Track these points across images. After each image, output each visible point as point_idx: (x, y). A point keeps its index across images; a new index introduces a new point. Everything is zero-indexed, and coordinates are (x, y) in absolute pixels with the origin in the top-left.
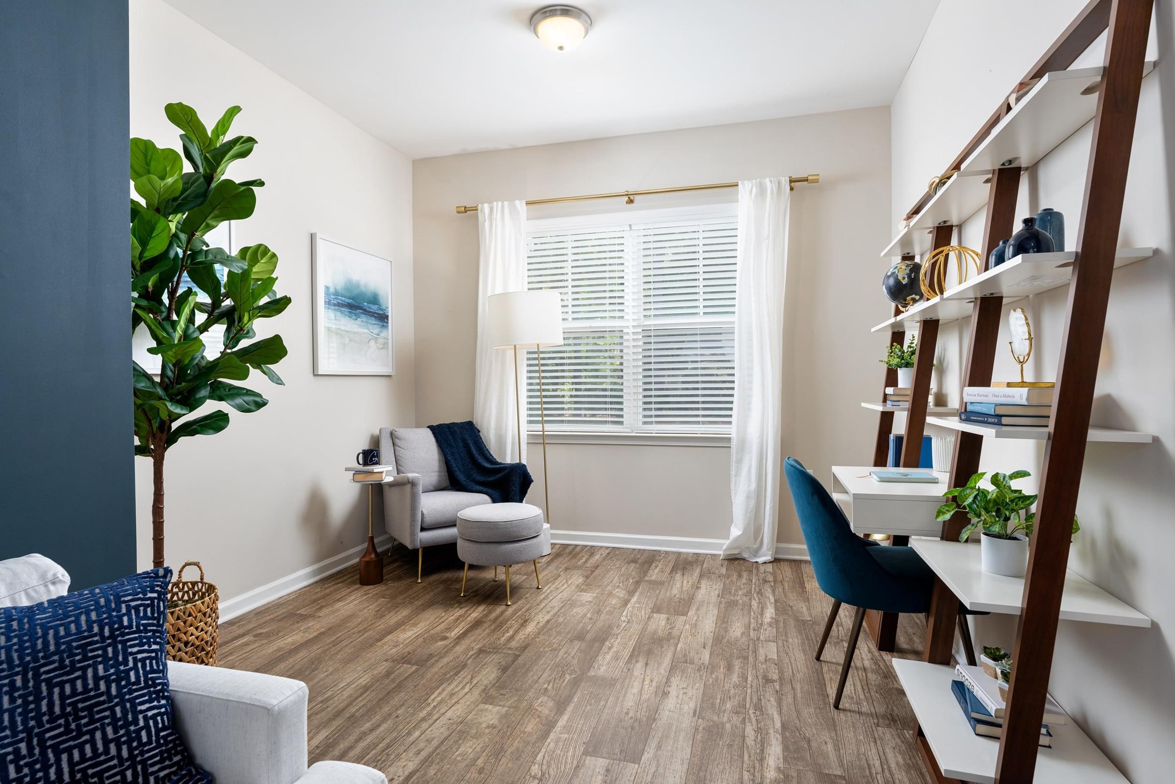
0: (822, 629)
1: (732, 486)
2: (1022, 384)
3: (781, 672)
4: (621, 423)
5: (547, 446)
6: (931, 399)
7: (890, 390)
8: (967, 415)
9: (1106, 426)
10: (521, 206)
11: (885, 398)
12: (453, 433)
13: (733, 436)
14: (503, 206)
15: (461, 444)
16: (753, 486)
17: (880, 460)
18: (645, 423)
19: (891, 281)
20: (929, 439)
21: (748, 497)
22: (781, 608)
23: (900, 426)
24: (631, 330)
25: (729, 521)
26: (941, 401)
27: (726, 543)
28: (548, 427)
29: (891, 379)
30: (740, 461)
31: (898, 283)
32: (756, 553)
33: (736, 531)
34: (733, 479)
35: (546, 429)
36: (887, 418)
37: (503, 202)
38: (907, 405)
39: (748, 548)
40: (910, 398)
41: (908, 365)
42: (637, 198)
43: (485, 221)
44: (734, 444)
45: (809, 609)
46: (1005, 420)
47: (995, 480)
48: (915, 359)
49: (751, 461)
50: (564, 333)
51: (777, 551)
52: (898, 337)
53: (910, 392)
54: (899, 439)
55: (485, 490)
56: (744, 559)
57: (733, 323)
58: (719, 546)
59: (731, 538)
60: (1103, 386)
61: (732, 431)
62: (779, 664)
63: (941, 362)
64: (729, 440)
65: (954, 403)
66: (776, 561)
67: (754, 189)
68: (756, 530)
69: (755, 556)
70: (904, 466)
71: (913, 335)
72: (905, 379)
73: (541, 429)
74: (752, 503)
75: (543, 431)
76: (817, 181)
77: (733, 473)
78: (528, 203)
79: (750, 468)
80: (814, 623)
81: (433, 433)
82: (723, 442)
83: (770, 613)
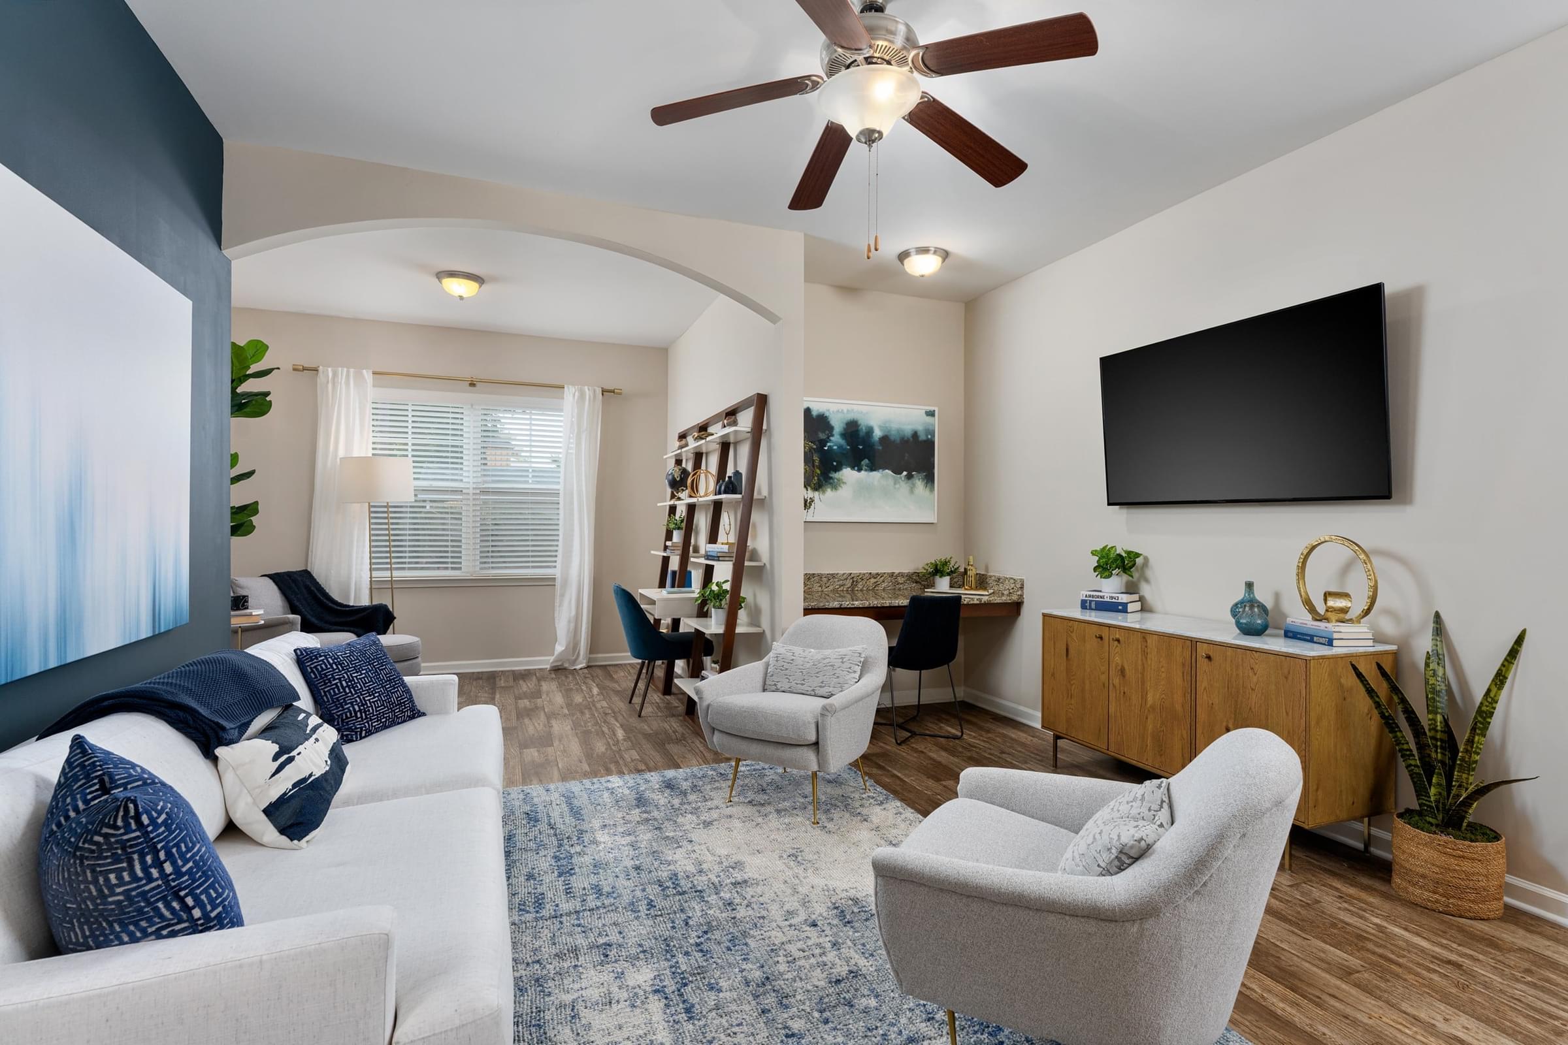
0: (630, 693)
1: (556, 615)
2: (727, 544)
3: (612, 710)
4: (460, 569)
5: (394, 590)
6: (691, 548)
7: (669, 543)
8: (708, 557)
9: (751, 560)
10: (368, 375)
11: (666, 548)
12: (295, 581)
13: (558, 576)
14: (348, 372)
15: (304, 591)
16: (573, 613)
17: (662, 585)
18: (481, 569)
19: (670, 477)
20: (690, 572)
21: (569, 622)
22: (601, 688)
23: (674, 564)
24: (471, 491)
25: (555, 640)
26: (696, 550)
27: (552, 659)
28: (395, 574)
29: (669, 536)
30: (562, 595)
31: (674, 479)
32: (574, 662)
33: (559, 648)
34: (557, 608)
35: (393, 575)
36: (666, 561)
37: (348, 368)
38: (679, 552)
39: (568, 660)
40: (681, 548)
41: (679, 528)
42: (478, 384)
43: (328, 382)
44: (558, 583)
45: (619, 685)
46: (721, 559)
47: (717, 584)
48: (684, 525)
49: (572, 593)
50: (415, 490)
51: (590, 660)
52: (673, 509)
53: (681, 545)
54: (674, 573)
55: (346, 628)
56: (565, 669)
57: (558, 490)
58: (545, 662)
59: (556, 653)
60: (750, 543)
61: (557, 572)
62: (610, 708)
63: (697, 527)
64: (554, 579)
65: (702, 551)
66: (588, 667)
67: (577, 393)
68: (574, 646)
69: (573, 665)
70: (678, 587)
71: (681, 511)
72: (677, 537)
73: (390, 575)
74: (572, 625)
75: (392, 577)
76: (620, 394)
77: (557, 604)
78: (374, 373)
79: (571, 600)
80: (625, 690)
81: (274, 581)
82: (549, 582)
83: (595, 691)
